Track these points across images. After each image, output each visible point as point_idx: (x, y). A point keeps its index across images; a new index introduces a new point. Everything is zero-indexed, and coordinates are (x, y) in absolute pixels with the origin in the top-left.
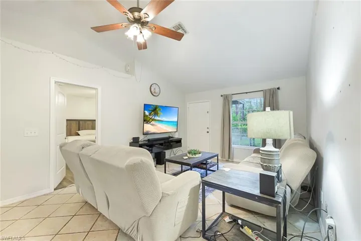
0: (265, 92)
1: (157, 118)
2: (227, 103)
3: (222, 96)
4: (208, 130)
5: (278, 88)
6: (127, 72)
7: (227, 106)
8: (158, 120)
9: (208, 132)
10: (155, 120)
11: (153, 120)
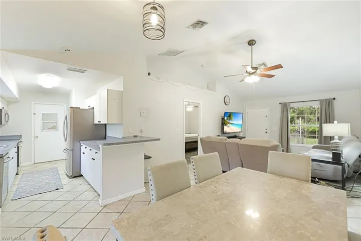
0: (321, 101)
1: (231, 122)
2: (285, 110)
3: (280, 103)
4: (267, 131)
5: (334, 99)
6: (208, 88)
7: (285, 112)
8: (231, 123)
9: (266, 133)
10: (230, 123)
11: (229, 123)
